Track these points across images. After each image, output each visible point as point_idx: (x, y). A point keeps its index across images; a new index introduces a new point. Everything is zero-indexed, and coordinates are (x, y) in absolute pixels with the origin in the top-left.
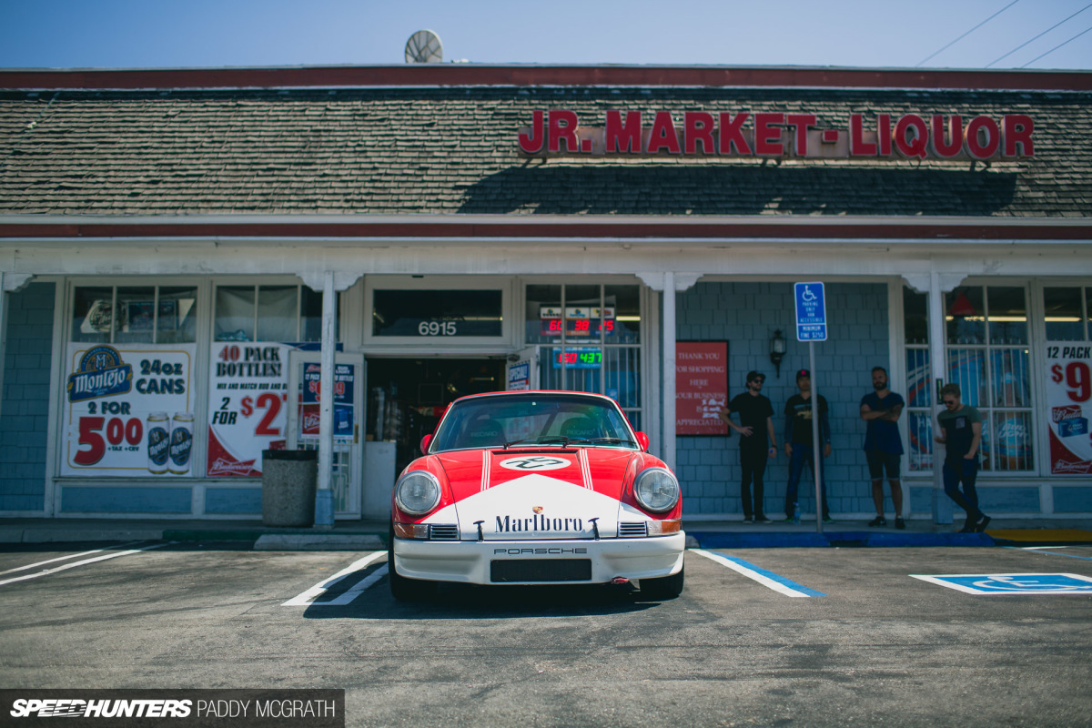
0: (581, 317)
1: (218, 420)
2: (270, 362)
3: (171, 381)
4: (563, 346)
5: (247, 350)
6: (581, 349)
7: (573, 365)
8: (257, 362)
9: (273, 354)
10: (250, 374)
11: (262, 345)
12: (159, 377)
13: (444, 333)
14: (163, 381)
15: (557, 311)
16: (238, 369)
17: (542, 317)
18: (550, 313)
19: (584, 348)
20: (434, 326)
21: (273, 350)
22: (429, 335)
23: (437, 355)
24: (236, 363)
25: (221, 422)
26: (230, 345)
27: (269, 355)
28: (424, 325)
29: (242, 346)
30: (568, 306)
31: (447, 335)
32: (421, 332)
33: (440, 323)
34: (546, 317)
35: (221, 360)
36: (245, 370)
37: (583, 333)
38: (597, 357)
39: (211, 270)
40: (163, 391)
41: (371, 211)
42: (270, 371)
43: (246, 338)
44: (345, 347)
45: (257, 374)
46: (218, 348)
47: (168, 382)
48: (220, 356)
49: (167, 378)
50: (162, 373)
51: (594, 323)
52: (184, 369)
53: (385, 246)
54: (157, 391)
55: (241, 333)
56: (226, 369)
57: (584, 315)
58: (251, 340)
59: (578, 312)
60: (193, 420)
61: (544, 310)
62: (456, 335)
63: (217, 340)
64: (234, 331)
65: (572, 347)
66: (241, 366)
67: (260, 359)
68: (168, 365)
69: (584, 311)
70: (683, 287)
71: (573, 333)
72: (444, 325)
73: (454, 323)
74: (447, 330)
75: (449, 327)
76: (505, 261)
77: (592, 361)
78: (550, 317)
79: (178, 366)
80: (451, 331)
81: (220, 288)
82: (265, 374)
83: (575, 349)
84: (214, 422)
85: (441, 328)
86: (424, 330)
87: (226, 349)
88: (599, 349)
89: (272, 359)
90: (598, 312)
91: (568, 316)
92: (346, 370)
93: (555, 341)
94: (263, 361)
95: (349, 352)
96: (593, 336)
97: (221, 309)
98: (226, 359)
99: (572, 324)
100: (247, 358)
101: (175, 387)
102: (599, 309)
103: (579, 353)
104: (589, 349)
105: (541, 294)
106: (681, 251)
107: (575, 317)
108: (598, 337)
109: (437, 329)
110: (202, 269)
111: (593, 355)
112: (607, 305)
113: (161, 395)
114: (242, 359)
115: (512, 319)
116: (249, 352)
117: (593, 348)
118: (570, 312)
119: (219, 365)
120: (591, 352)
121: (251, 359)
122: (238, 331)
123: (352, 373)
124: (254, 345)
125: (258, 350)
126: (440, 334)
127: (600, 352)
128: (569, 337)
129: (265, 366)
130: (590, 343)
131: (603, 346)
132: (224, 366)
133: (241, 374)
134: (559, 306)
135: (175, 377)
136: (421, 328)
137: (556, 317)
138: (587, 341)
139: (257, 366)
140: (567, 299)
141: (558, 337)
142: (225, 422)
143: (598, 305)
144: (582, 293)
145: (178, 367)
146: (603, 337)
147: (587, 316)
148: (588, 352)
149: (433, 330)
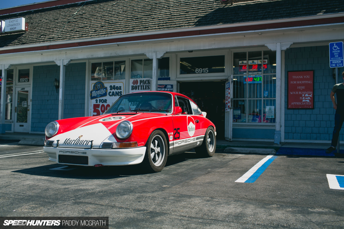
0: (254, 64)
1: (132, 104)
2: (147, 85)
3: (118, 92)
4: (247, 75)
5: (140, 81)
6: (254, 76)
7: (251, 82)
8: (143, 85)
9: (148, 82)
10: (141, 89)
11: (145, 79)
12: (115, 91)
13: (204, 72)
14: (116, 92)
15: (245, 62)
16: (138, 87)
17: (240, 64)
18: (243, 63)
19: (255, 75)
20: (201, 70)
21: (148, 80)
22: (199, 73)
23: (202, 80)
24: (137, 85)
25: (133, 105)
26: (135, 79)
27: (147, 82)
28: (197, 70)
29: (139, 80)
30: (249, 60)
31: (205, 73)
32: (196, 73)
33: (203, 68)
34: (241, 64)
35: (132, 85)
36: (140, 88)
37: (255, 70)
38: (260, 79)
39: (119, 54)
40: (116, 96)
42: (147, 88)
43: (140, 77)
44: (171, 79)
45: (143, 89)
46: (132, 80)
47: (117, 92)
48: (132, 83)
49: (117, 91)
50: (116, 90)
51: (260, 65)
52: (122, 88)
54: (114, 96)
55: (139, 75)
56: (134, 87)
57: (255, 63)
58: (142, 78)
59: (253, 62)
60: (125, 105)
61: (240, 62)
62: (208, 73)
63: (131, 78)
65: (251, 75)
66: (139, 86)
68: (117, 87)
69: (256, 61)
71: (251, 70)
72: (204, 69)
73: (208, 68)
74: (205, 71)
75: (206, 70)
76: (215, 43)
77: (258, 81)
78: (242, 64)
79: (120, 87)
80: (207, 71)
81: (132, 61)
82: (146, 89)
83: (252, 76)
84: (131, 105)
85: (203, 70)
86: (197, 72)
87: (134, 81)
88: (261, 76)
89: (148, 84)
90: (261, 61)
91: (249, 64)
92: (170, 87)
93: (244, 73)
94: (145, 85)
95: (172, 80)
96: (259, 71)
97: (133, 68)
98: (134, 84)
99: (251, 67)
100: (140, 84)
101: (119, 94)
102: (261, 60)
103: (254, 77)
104: (257, 76)
105: (239, 56)
107: (252, 64)
108: (261, 71)
109: (202, 71)
111: (259, 78)
112: (264, 59)
114: (139, 84)
116: (141, 81)
117: (259, 75)
118: (250, 62)
119: (132, 86)
120: (258, 77)
121: (142, 84)
122: (138, 75)
123: (172, 88)
124: (142, 79)
125: (144, 81)
126: (203, 73)
127: (261, 77)
128: (249, 72)
129: (146, 86)
130: (257, 74)
131: (263, 74)
132: (134, 86)
133: (139, 89)
134: (246, 60)
135: (119, 91)
136: (196, 71)
137: (245, 64)
138: (256, 73)
139: (143, 86)
140: (249, 57)
141: (245, 72)
142: (134, 105)
143: (261, 59)
144: (254, 55)
146: (262, 71)
147: (257, 63)
148: (257, 77)
149: (200, 71)
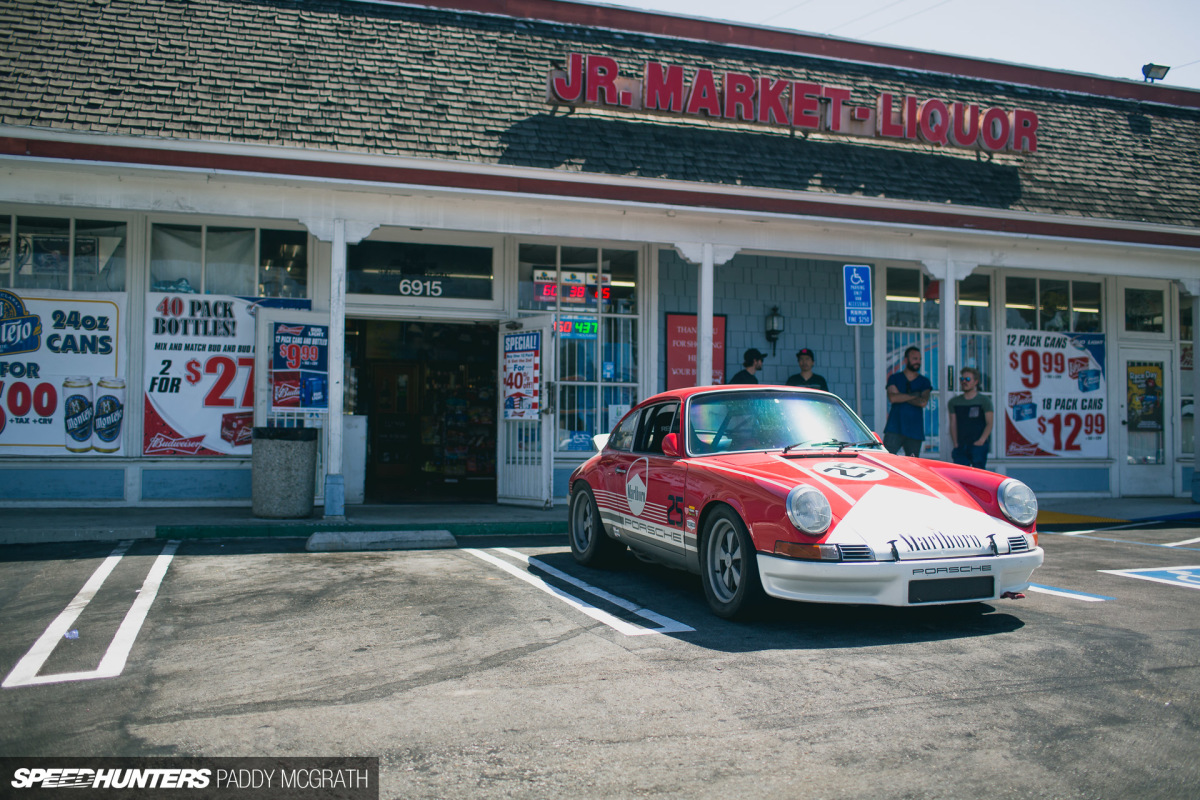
0: (576, 283)
1: (156, 387)
2: (222, 319)
3: (94, 337)
4: (559, 313)
5: (193, 303)
6: (576, 318)
7: (568, 335)
8: (205, 318)
9: (225, 310)
10: (196, 332)
11: (212, 299)
12: (78, 333)
13: (428, 293)
14: (84, 338)
15: (551, 274)
16: (181, 326)
17: (536, 280)
18: (544, 276)
19: (580, 316)
20: (417, 285)
21: (225, 304)
22: (411, 295)
23: (420, 318)
24: (178, 318)
25: (160, 390)
26: (171, 296)
27: (220, 310)
28: (406, 283)
29: (187, 299)
30: (563, 269)
31: (431, 296)
32: (403, 292)
33: (424, 281)
34: (540, 281)
35: (159, 315)
36: (191, 328)
37: (578, 300)
38: (592, 327)
39: (191, 208)
40: (83, 350)
41: (401, 152)
42: (222, 330)
43: (191, 289)
44: (314, 304)
45: (206, 333)
46: (155, 299)
47: (90, 339)
48: (158, 309)
49: (89, 334)
50: (82, 328)
51: (592, 289)
52: (111, 324)
53: (407, 194)
54: (75, 350)
55: (184, 282)
56: (166, 325)
57: (579, 281)
58: (198, 292)
59: (573, 277)
60: (124, 387)
61: (538, 273)
62: (442, 296)
63: (153, 290)
64: (175, 278)
65: (566, 315)
66: (186, 322)
67: (209, 315)
68: (88, 318)
69: (580, 276)
70: (722, 260)
71: (568, 299)
72: (428, 284)
73: (440, 283)
74: (431, 290)
75: (434, 287)
76: (540, 220)
77: (587, 332)
78: (543, 281)
79: (104, 320)
80: (436, 291)
81: (156, 226)
82: (215, 333)
83: (570, 317)
84: (151, 390)
85: (425, 288)
86: (405, 289)
87: (166, 302)
88: (595, 319)
89: (225, 316)
90: (594, 277)
91: (563, 281)
92: (318, 332)
93: (549, 308)
94: (213, 318)
95: (318, 311)
96: (588, 304)
97: (157, 252)
98: (166, 313)
99: (567, 290)
100: (193, 313)
101: (100, 346)
102: (595, 275)
103: (574, 321)
104: (585, 318)
105: (535, 255)
106: (720, 222)
107: (570, 283)
108: (595, 306)
109: (421, 288)
110: (181, 207)
111: (589, 324)
112: (604, 271)
113: (80, 355)
114: (186, 314)
115: (504, 278)
116: (195, 306)
117: (589, 317)
118: (566, 275)
119: (157, 321)
120: (587, 321)
121: (198, 315)
122: (181, 280)
123: (326, 336)
124: (202, 298)
125: (207, 303)
126: (424, 294)
127: (597, 322)
128: (564, 304)
129: (215, 323)
130: (585, 312)
131: (600, 315)
132: (164, 321)
133: (185, 332)
134: (554, 269)
135: (99, 334)
136: (402, 286)
137: (550, 281)
138: (582, 309)
139: (206, 323)
140: (563, 262)
141: (553, 304)
142: (165, 390)
143: (594, 270)
144: (578, 256)
145: (103, 323)
146: (600, 305)
147: (583, 282)
148: (583, 322)
149: (416, 289)
